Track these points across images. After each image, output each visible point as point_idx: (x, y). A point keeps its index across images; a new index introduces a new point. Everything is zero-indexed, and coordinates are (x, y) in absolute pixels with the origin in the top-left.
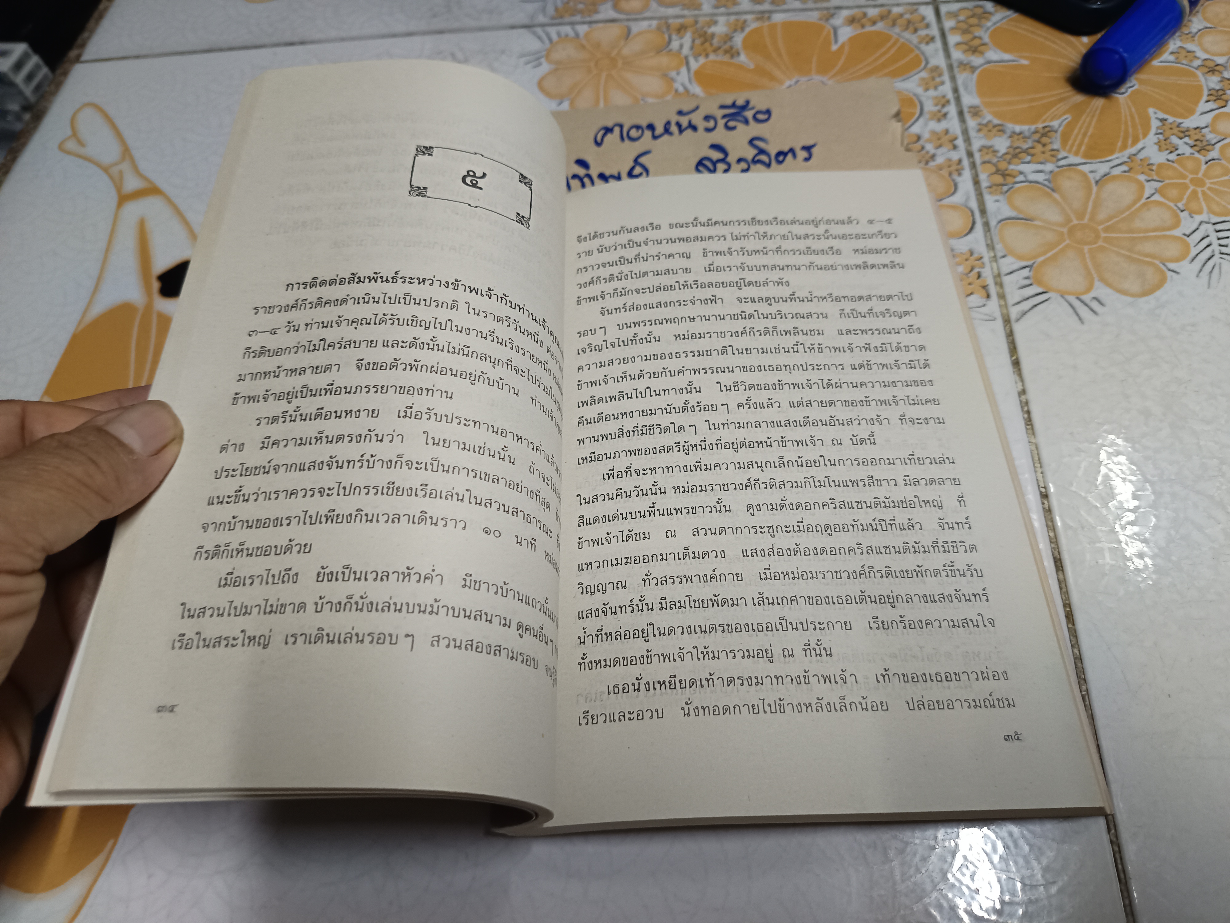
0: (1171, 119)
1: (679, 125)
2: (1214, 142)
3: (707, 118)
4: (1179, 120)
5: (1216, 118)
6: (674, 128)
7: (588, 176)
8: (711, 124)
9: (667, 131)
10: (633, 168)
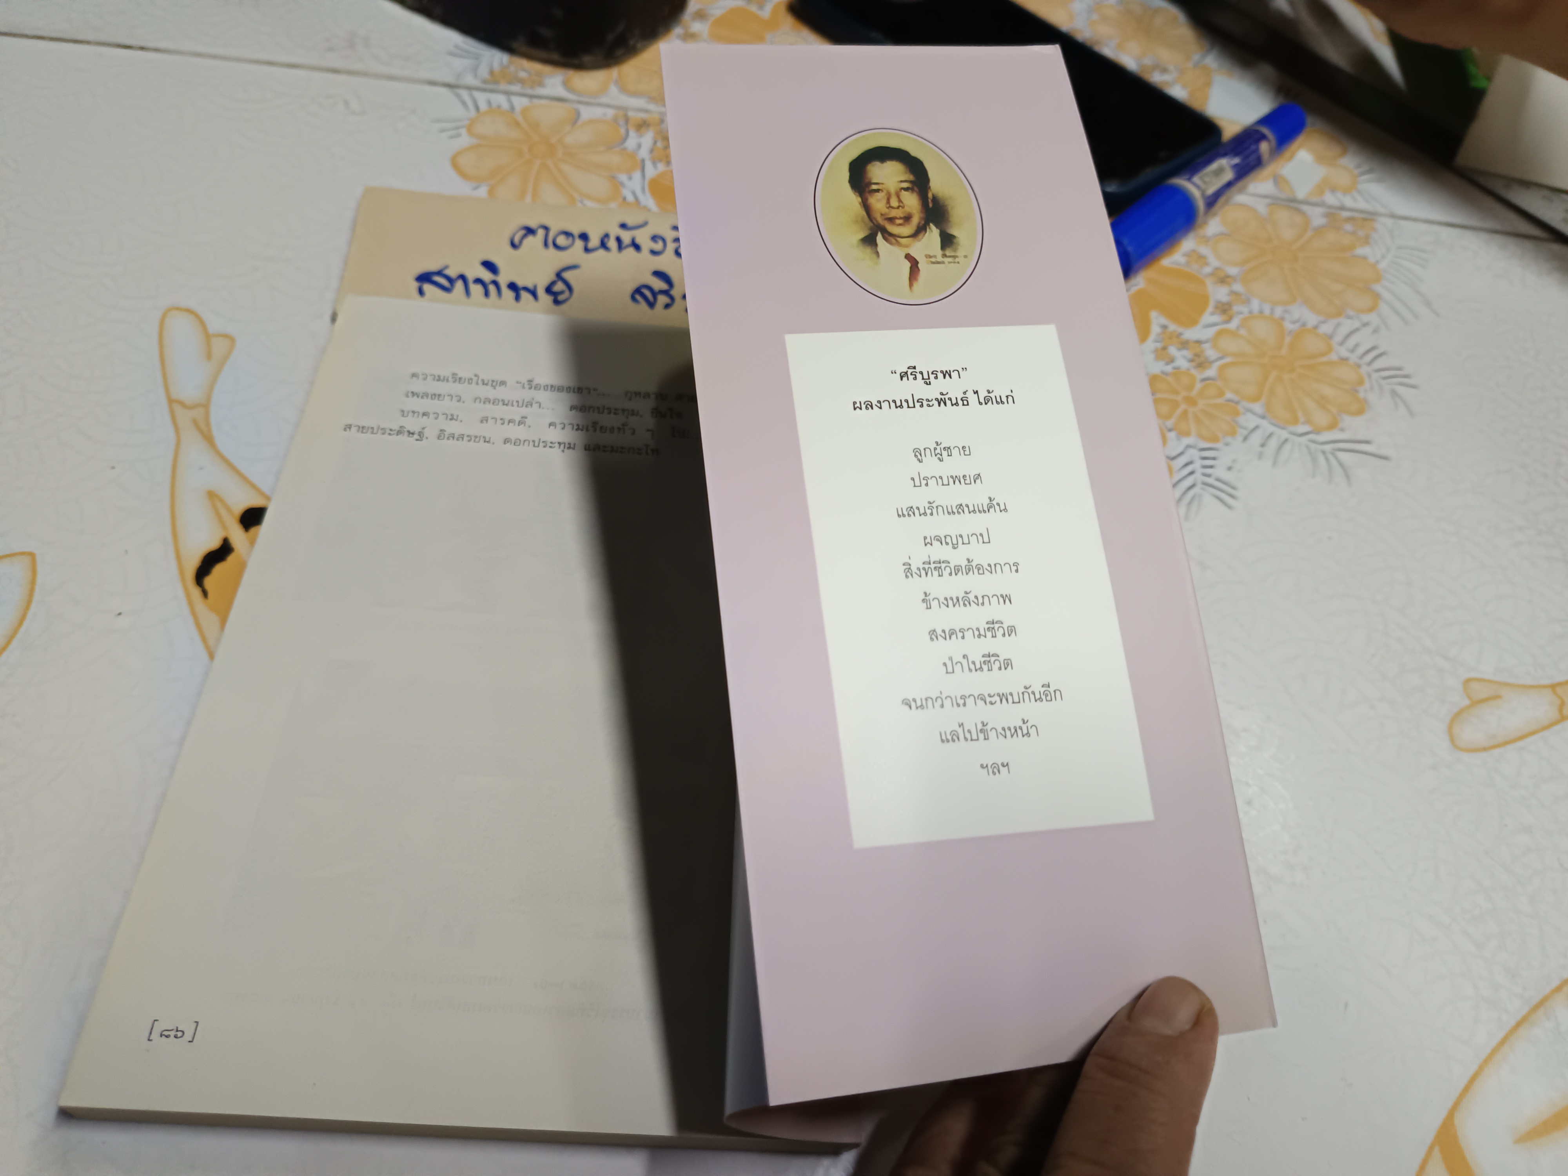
0: (1173, 327)
1: (619, 240)
2: (1213, 358)
3: (654, 238)
4: (1180, 330)
5: (1220, 334)
6: (612, 244)
7: (495, 283)
8: (659, 246)
9: (603, 245)
10: (553, 283)
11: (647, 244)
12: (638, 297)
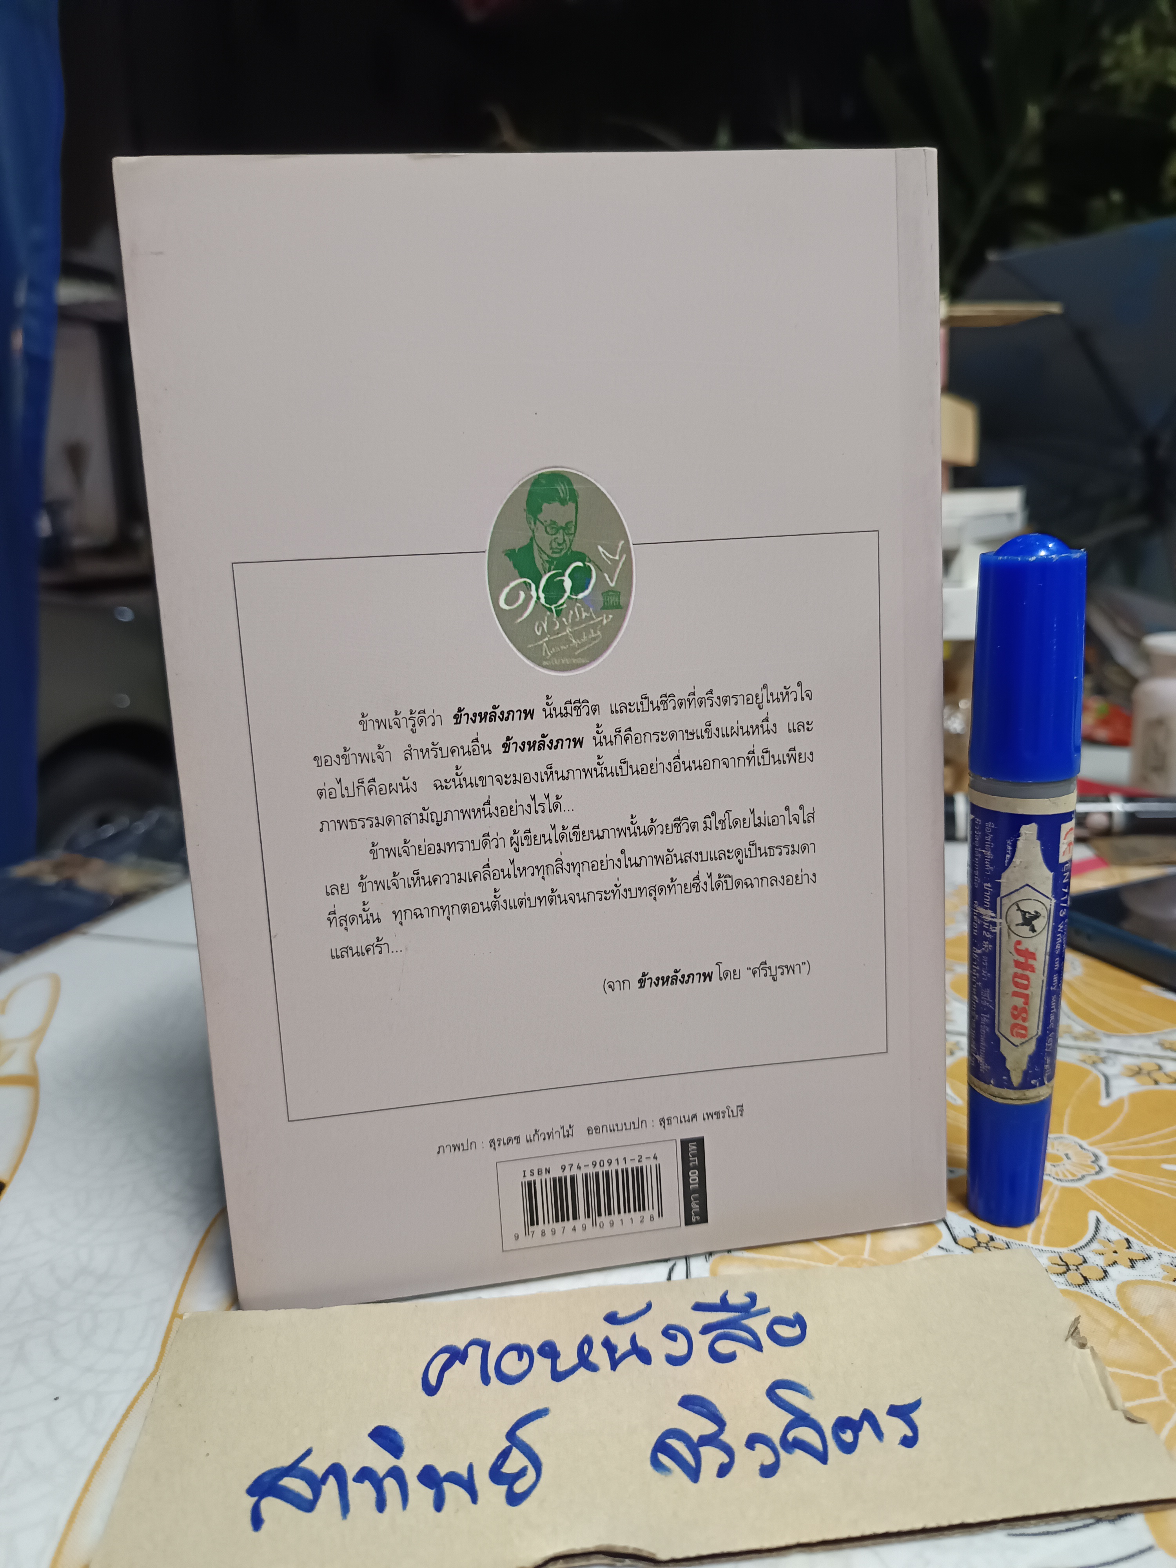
1: (609, 1346)
3: (671, 1332)
6: (599, 1356)
7: (396, 1473)
8: (680, 1348)
9: (584, 1361)
10: (504, 1455)
11: (659, 1347)
12: (663, 1458)
